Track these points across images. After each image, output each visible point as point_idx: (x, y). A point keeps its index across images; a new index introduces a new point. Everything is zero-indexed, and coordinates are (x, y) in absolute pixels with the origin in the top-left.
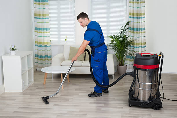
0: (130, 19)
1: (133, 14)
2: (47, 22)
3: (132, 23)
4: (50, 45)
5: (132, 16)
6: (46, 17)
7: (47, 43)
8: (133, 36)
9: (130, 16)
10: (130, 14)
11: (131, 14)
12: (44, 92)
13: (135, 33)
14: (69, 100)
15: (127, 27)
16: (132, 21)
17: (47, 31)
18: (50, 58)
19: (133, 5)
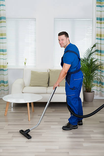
0: (97, 41)
1: (101, 36)
2: (5, 43)
3: (99, 45)
4: (7, 69)
5: (99, 38)
6: (4, 37)
7: (4, 66)
8: (100, 60)
9: (97, 37)
10: (97, 35)
11: (99, 35)
12: (9, 125)
13: (102, 56)
14: (41, 135)
15: (94, 49)
16: (99, 43)
17: (4, 53)
18: (7, 83)
19: (101, 26)
